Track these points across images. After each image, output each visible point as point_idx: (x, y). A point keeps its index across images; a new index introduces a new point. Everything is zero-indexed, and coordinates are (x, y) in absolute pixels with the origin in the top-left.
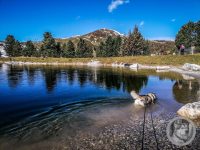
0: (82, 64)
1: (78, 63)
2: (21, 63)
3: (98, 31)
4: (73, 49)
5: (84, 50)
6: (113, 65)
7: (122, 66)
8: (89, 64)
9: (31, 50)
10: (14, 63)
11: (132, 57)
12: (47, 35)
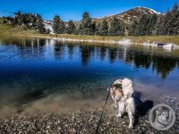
0: (114, 42)
1: (110, 41)
2: (64, 40)
3: (132, 10)
4: (107, 28)
5: (117, 28)
6: (145, 44)
7: (154, 45)
8: (120, 42)
9: (72, 29)
10: (59, 39)
11: (168, 37)
12: (86, 15)
